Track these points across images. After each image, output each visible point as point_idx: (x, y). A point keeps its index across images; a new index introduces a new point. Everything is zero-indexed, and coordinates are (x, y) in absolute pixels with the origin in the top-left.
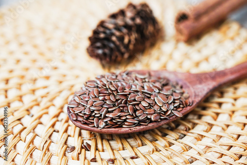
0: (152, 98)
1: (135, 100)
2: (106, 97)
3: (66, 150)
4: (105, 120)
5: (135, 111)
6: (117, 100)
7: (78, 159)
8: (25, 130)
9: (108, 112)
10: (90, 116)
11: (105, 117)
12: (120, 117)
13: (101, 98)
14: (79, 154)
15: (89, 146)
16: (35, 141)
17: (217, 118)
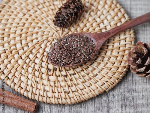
0: (81, 51)
1: (74, 53)
2: (63, 52)
3: (48, 71)
4: (63, 62)
5: (74, 58)
6: (67, 53)
7: (53, 76)
8: (31, 61)
9: (64, 59)
10: (57, 61)
11: (63, 61)
12: (69, 61)
13: (61, 52)
14: (53, 73)
15: (57, 69)
16: (35, 67)
17: (106, 53)
